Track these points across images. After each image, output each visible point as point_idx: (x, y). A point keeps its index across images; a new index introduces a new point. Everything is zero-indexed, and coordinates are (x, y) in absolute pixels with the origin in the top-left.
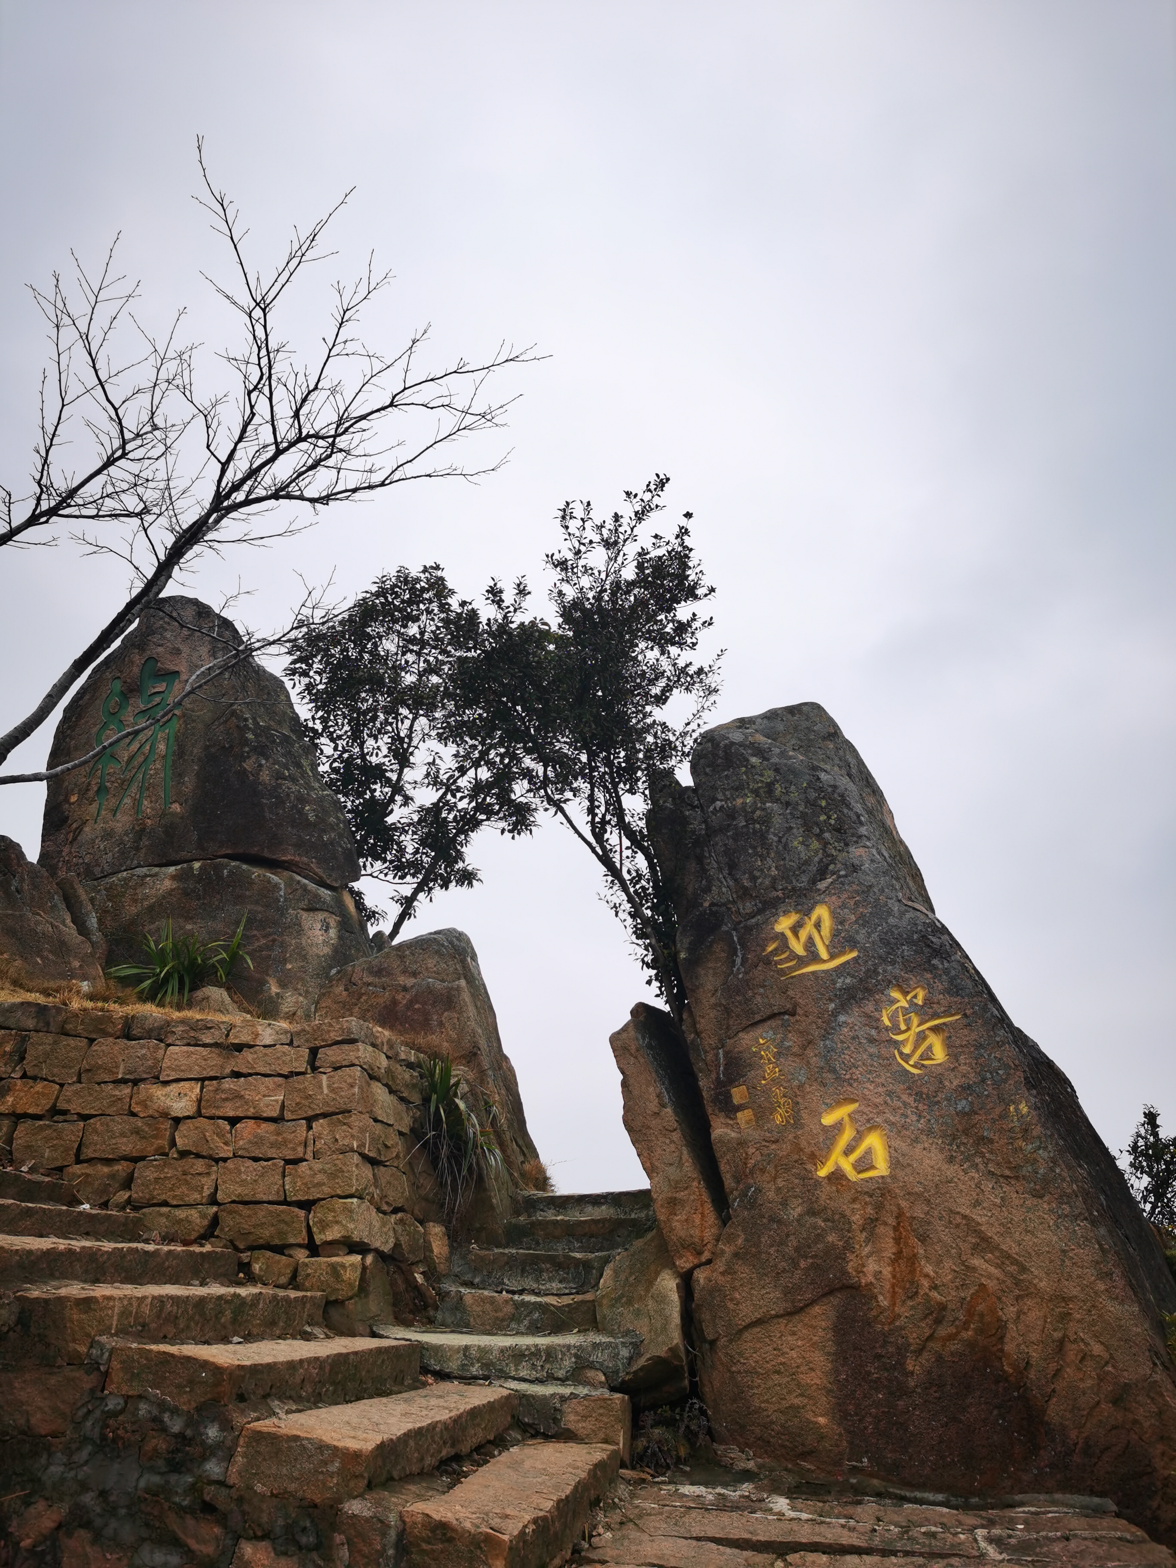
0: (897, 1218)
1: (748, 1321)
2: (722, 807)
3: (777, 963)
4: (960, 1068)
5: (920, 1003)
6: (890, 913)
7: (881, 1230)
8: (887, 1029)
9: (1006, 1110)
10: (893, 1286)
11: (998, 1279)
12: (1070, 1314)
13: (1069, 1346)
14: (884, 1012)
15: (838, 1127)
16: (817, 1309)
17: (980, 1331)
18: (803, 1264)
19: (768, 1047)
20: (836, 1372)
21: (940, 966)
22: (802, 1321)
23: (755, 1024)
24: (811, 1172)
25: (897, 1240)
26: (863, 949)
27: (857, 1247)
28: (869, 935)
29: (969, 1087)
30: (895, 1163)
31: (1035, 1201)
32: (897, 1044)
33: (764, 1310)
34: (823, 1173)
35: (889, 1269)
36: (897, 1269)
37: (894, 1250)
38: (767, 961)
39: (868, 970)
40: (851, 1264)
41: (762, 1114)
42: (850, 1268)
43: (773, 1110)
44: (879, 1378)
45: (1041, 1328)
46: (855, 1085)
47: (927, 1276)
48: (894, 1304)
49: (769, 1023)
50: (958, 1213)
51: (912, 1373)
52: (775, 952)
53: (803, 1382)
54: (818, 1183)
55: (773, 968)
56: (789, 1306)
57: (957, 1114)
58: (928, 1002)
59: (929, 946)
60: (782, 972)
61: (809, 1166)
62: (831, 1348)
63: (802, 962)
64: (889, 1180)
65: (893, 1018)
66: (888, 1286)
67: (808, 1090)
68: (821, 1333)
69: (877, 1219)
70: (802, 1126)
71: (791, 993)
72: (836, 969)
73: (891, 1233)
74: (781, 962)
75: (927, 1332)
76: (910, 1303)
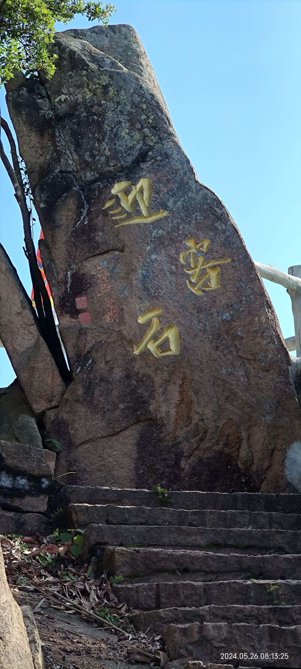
0: (182, 380)
1: (83, 440)
2: (66, 100)
3: (112, 215)
4: (227, 293)
5: (205, 251)
6: (190, 189)
7: (171, 387)
8: (182, 266)
9: (253, 320)
10: (176, 420)
11: (239, 416)
12: (279, 435)
13: (276, 453)
14: (181, 256)
15: (148, 324)
16: (127, 433)
17: (226, 445)
18: (121, 406)
19: (103, 272)
20: (137, 468)
21: (220, 228)
22: (117, 440)
23: (95, 255)
24: (130, 351)
25: (181, 393)
26: (171, 211)
27: (157, 396)
28: (175, 203)
29: (232, 306)
30: (184, 348)
31: (265, 373)
32: (188, 276)
33: (94, 433)
34: (136, 352)
35: (175, 410)
36: (180, 410)
37: (179, 399)
38: (105, 213)
39: (174, 226)
40: (152, 406)
41: (97, 315)
42: (151, 408)
43: (104, 313)
44: (164, 472)
45: (262, 443)
46: (160, 300)
47: (198, 413)
48: (176, 430)
49: (105, 255)
50: (219, 378)
51: (184, 469)
52: (111, 208)
53: (116, 475)
54: (134, 359)
55: (110, 219)
56: (111, 431)
57: (223, 321)
58: (210, 250)
59: (214, 214)
60: (116, 222)
61: (128, 348)
62: (135, 455)
63: (130, 216)
64: (179, 358)
65: (186, 259)
66: (173, 420)
67: (130, 301)
68: (129, 446)
69: (169, 381)
70: (125, 323)
71: (121, 237)
72: (152, 223)
73: (178, 389)
74: (115, 215)
75: (195, 445)
76: (186, 429)
